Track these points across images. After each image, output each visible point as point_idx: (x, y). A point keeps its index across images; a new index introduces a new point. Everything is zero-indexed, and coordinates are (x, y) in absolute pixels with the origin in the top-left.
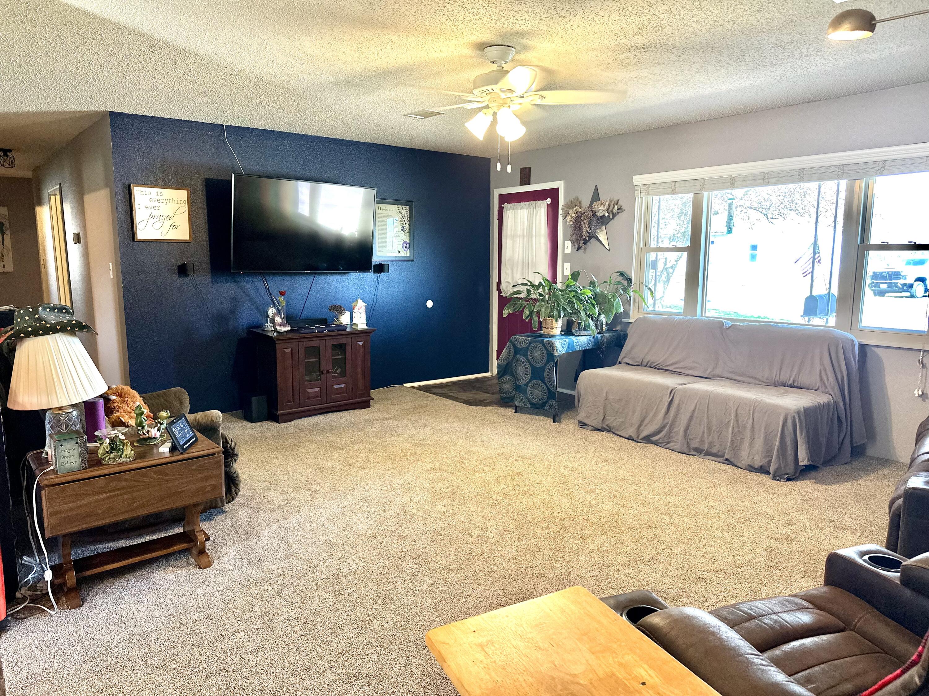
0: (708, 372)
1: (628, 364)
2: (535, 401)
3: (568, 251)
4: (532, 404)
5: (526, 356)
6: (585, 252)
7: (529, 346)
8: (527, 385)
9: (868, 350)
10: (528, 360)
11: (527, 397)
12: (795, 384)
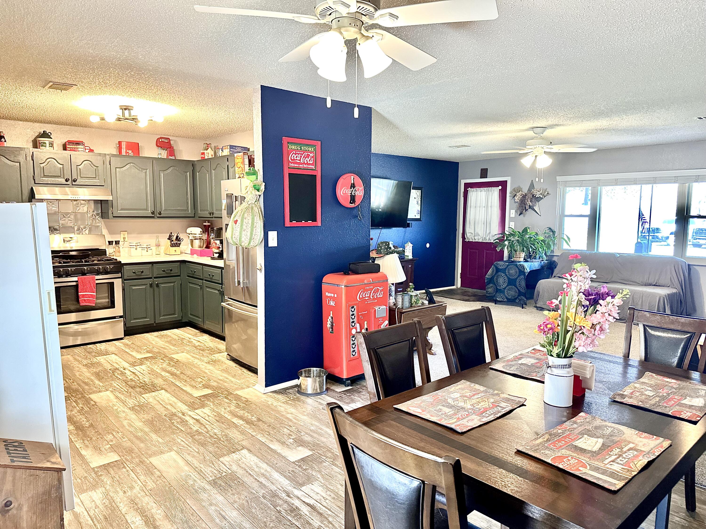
0: (609, 279)
1: (559, 277)
2: (509, 297)
3: (513, 215)
4: (507, 298)
5: (505, 273)
6: (524, 216)
7: (507, 267)
8: (505, 289)
9: (691, 267)
10: (506, 275)
11: (505, 295)
12: (657, 284)
